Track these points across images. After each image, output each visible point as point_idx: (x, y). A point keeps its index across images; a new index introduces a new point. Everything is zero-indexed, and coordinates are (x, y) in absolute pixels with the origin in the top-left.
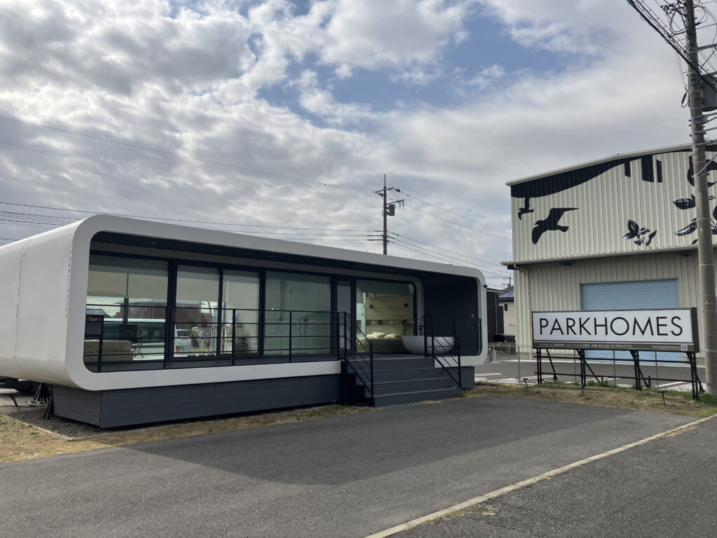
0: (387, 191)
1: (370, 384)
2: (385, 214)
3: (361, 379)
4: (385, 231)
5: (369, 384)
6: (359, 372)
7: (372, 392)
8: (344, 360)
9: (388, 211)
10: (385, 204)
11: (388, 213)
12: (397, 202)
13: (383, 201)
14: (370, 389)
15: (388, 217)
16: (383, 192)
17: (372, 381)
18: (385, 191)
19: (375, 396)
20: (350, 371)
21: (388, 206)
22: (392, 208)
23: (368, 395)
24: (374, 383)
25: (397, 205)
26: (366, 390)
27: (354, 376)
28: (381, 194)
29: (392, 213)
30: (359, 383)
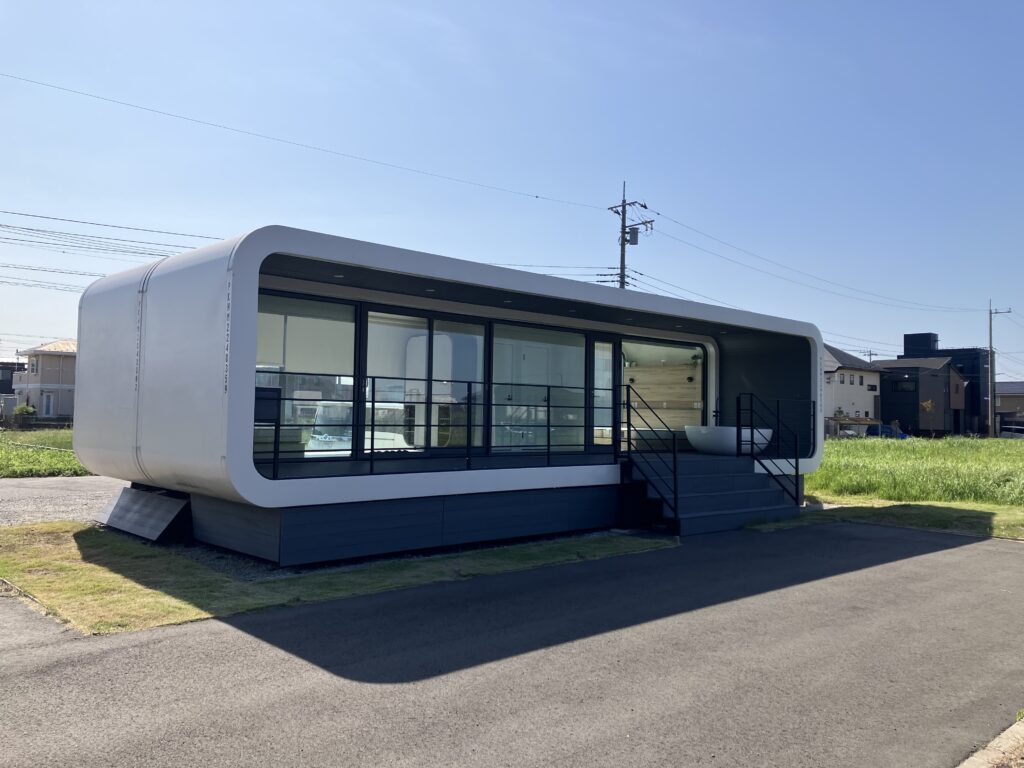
0: (627, 207)
1: (672, 496)
2: (624, 242)
3: (656, 489)
4: (623, 267)
5: (670, 496)
6: (654, 478)
7: (675, 510)
8: (626, 459)
9: (628, 237)
10: (624, 227)
11: (628, 241)
12: (643, 223)
13: (621, 222)
14: (673, 504)
15: (628, 246)
16: (620, 209)
17: (675, 493)
18: (624, 207)
19: (680, 516)
20: (636, 475)
21: (627, 230)
22: (634, 232)
23: (668, 513)
24: (679, 496)
25: (642, 228)
26: (665, 506)
27: (644, 484)
28: (617, 212)
29: (634, 241)
30: (652, 494)
